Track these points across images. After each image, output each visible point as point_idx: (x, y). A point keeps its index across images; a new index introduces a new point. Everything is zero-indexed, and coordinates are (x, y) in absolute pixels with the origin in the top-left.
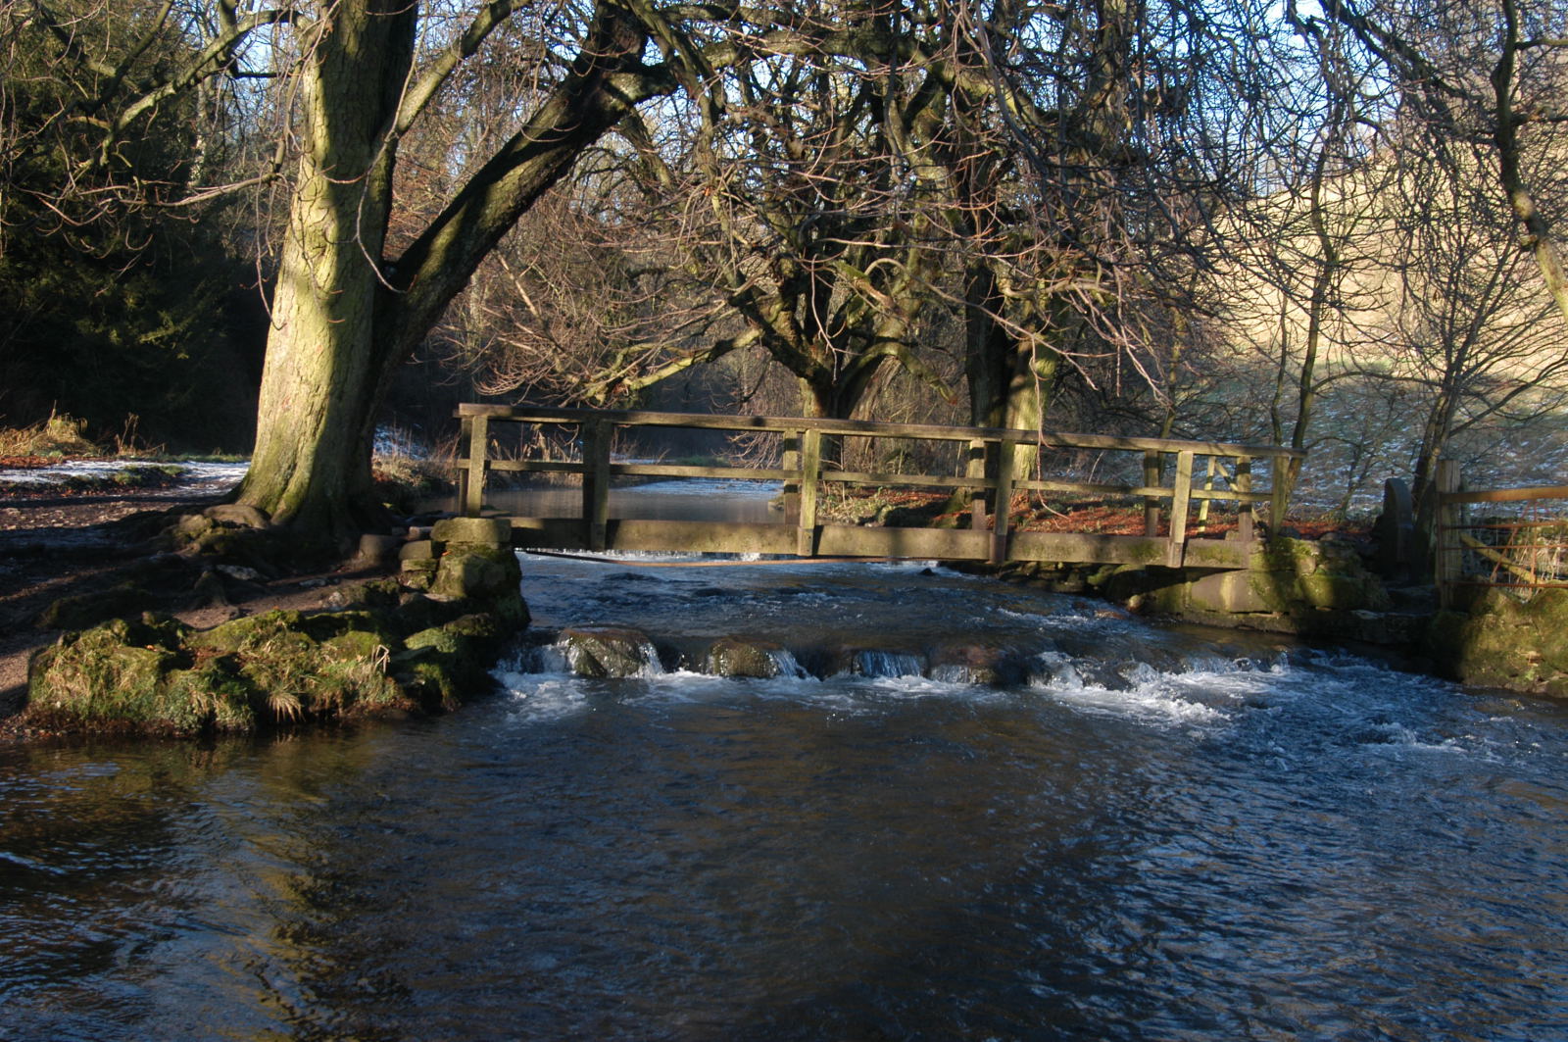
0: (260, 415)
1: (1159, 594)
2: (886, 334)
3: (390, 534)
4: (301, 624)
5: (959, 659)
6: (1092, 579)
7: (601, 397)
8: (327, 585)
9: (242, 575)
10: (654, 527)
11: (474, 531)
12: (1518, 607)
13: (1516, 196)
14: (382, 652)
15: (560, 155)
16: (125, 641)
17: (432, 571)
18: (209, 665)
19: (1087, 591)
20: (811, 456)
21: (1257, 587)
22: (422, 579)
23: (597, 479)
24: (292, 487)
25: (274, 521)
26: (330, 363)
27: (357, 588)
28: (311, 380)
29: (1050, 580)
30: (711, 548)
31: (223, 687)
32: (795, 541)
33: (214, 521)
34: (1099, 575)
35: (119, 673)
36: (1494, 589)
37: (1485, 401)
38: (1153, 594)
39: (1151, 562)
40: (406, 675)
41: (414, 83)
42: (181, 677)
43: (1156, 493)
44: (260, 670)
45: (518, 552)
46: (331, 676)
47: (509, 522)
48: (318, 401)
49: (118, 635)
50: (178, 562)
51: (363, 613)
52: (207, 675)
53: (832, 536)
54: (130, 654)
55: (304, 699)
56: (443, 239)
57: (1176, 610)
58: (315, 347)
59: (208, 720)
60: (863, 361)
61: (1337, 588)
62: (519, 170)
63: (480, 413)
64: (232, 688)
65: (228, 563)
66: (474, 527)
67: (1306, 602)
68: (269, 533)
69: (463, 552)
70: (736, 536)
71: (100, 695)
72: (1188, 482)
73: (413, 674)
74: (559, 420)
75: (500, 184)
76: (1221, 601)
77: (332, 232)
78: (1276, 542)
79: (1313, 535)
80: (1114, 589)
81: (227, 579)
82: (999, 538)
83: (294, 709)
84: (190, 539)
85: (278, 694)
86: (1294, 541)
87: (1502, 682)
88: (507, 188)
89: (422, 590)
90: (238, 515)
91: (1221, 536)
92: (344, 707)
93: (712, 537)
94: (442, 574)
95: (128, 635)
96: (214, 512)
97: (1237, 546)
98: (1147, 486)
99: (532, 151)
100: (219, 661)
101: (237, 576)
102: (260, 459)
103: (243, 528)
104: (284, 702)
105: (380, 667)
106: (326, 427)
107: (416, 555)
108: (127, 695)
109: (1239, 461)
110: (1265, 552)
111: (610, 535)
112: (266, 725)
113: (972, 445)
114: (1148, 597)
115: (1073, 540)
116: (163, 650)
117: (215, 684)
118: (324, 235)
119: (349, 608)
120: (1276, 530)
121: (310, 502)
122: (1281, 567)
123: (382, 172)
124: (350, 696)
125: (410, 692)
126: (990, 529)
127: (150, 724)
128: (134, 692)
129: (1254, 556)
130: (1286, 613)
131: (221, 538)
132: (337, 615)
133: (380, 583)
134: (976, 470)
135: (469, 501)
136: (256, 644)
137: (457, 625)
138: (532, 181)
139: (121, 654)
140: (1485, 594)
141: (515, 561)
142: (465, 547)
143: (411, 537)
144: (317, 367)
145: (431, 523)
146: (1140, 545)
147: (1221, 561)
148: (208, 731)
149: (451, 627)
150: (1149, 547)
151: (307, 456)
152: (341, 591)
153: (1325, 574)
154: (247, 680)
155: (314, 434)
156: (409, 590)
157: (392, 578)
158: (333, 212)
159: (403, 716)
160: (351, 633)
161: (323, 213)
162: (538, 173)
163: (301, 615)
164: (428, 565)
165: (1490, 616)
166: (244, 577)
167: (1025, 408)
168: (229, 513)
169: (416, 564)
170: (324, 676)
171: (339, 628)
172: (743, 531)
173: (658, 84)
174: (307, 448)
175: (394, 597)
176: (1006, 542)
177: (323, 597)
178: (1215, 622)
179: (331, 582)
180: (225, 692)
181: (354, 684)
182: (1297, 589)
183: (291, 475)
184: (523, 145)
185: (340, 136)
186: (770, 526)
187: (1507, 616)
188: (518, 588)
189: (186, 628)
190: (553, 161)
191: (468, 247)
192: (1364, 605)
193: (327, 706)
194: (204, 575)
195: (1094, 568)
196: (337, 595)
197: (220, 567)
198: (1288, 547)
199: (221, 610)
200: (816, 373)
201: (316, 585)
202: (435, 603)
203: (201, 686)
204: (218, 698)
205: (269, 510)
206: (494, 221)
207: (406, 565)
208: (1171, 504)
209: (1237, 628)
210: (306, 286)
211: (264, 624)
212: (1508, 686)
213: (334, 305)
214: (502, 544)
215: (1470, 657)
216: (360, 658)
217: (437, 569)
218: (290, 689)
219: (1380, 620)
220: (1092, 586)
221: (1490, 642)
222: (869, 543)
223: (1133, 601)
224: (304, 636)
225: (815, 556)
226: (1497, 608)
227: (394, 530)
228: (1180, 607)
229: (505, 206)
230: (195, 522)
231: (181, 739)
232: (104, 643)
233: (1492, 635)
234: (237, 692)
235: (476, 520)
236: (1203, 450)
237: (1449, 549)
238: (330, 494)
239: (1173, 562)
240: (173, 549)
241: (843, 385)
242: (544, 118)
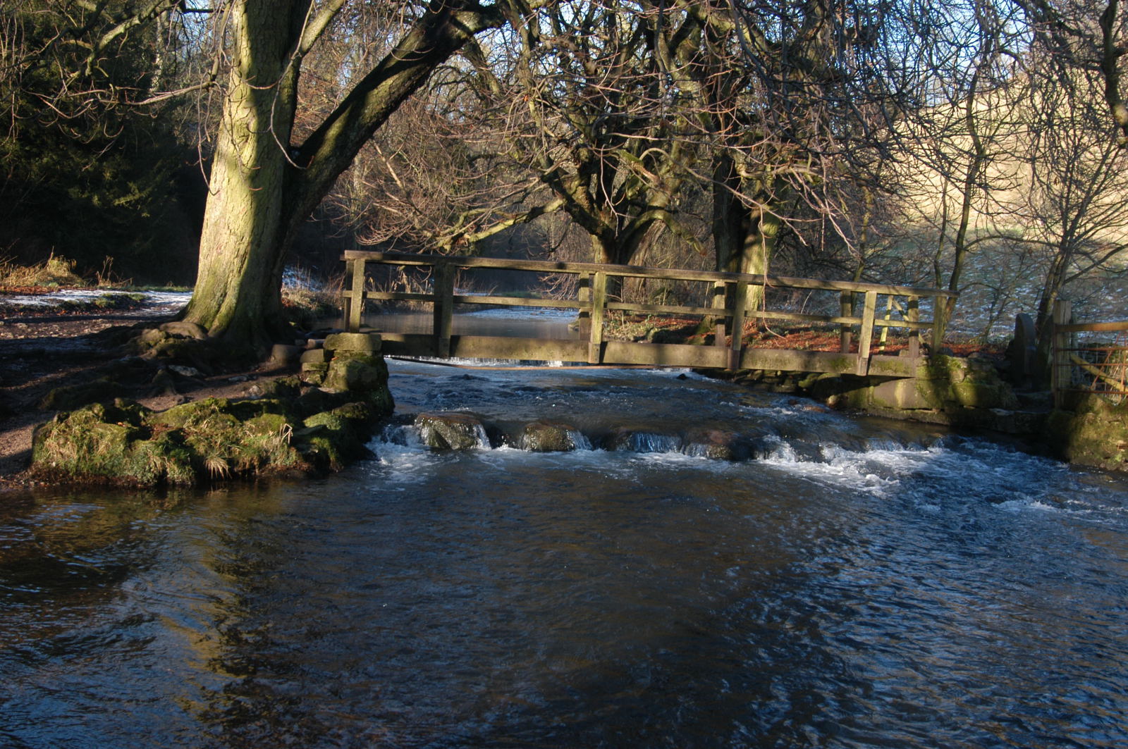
0: (201, 257)
1: (850, 395)
2: (655, 204)
3: (294, 344)
4: (229, 408)
5: (704, 439)
6: (802, 383)
7: (447, 247)
8: (248, 380)
9: (187, 373)
10: (485, 341)
11: (354, 342)
12: (1111, 408)
13: (1116, 108)
14: (287, 429)
15: (419, 71)
16: (102, 419)
17: (324, 371)
18: (163, 437)
19: (798, 393)
20: (599, 291)
21: (921, 391)
22: (317, 377)
23: (444, 306)
24: (223, 310)
25: (211, 334)
26: (252, 221)
27: (270, 383)
28: (238, 232)
29: (772, 384)
30: (526, 357)
31: (172, 453)
32: (587, 352)
33: (167, 333)
34: (807, 381)
35: (97, 442)
36: (1094, 395)
37: (1090, 258)
38: (846, 395)
39: (845, 371)
40: (304, 446)
41: (312, 18)
42: (142, 446)
43: (849, 321)
44: (199, 441)
45: (388, 358)
46: (250, 446)
47: (380, 336)
48: (243, 247)
49: (97, 415)
50: (140, 363)
51: (273, 401)
52: (161, 444)
53: (614, 350)
54: (105, 428)
55: (231, 462)
56: (333, 131)
57: (863, 407)
58: (241, 209)
59: (162, 477)
60: (638, 223)
61: (979, 393)
62: (390, 81)
63: (359, 257)
64: (179, 454)
65: (177, 364)
66: (355, 340)
67: (956, 402)
68: (207, 342)
69: (346, 358)
70: (544, 348)
71: (84, 458)
72: (873, 313)
73: (310, 445)
74: (417, 263)
75: (376, 91)
76: (895, 400)
77: (253, 126)
78: (936, 359)
79: (963, 354)
80: (817, 391)
81: (176, 376)
82: (734, 353)
83: (224, 469)
84: (149, 346)
85: (212, 458)
86: (949, 358)
87: (1099, 463)
88: (380, 94)
89: (317, 385)
90: (184, 330)
91: (896, 353)
92: (260, 468)
93: (527, 349)
94: (331, 373)
95: (104, 414)
96: (167, 327)
97: (908, 360)
98: (842, 316)
99: (399, 67)
100: (170, 434)
101: (183, 373)
102: (200, 290)
103: (188, 339)
104: (216, 464)
105: (285, 440)
106: (248, 267)
107: (312, 359)
108: (104, 458)
109: (910, 299)
110: (928, 366)
111: (453, 347)
112: (203, 480)
113: (716, 285)
114: (842, 397)
115: (788, 355)
116: (130, 425)
117: (167, 451)
118: (248, 128)
119: (263, 397)
120: (936, 350)
121: (237, 320)
122: (939, 377)
123: (290, 82)
124: (264, 461)
125: (307, 458)
126: (728, 346)
127: (120, 479)
128: (108, 456)
129: (919, 368)
130: (942, 410)
131: (172, 346)
132: (255, 402)
133: (287, 379)
134: (719, 303)
135: (351, 321)
136: (197, 422)
137: (342, 410)
138: (398, 89)
139: (100, 428)
140: (1087, 398)
141: (384, 365)
142: (348, 354)
143: (309, 346)
144: (242, 223)
145: (324, 337)
146: (837, 359)
147: (895, 371)
148: (161, 484)
149: (338, 411)
150: (844, 360)
151: (234, 288)
152: (258, 385)
153: (971, 382)
154: (190, 448)
155: (240, 272)
156: (307, 385)
157: (295, 376)
158: (254, 110)
159: (301, 476)
160: (265, 415)
161: (247, 111)
162: (403, 84)
163: (229, 402)
164: (321, 367)
165: (1090, 415)
166: (188, 374)
167: (755, 258)
168: (177, 328)
169: (312, 366)
170: (245, 446)
171: (257, 412)
172: (549, 345)
173: (491, 19)
174: (234, 282)
175: (296, 390)
176: (740, 355)
177: (245, 389)
178: (890, 416)
179: (251, 378)
180: (174, 456)
181: (267, 451)
182: (951, 393)
183: (223, 301)
184: (392, 63)
185: (259, 55)
186: (569, 342)
187: (1103, 415)
188: (386, 384)
189: (146, 411)
190: (414, 74)
191: (352, 137)
192: (999, 405)
193: (247, 466)
194: (160, 372)
195: (803, 375)
196: (255, 387)
197: (171, 367)
198: (944, 362)
199: (172, 397)
200: (604, 232)
201: (240, 381)
202: (326, 394)
203: (156, 452)
204: (169, 460)
205: (207, 326)
206: (371, 118)
207: (305, 367)
208: (860, 330)
209: (906, 420)
210: (234, 164)
211: (202, 407)
212: (1102, 466)
213: (254, 178)
214: (375, 353)
215: (1075, 444)
216: (271, 433)
217: (328, 370)
218: (221, 455)
219: (1010, 416)
220: (801, 388)
221: (1090, 433)
222: (641, 355)
223: (831, 400)
224: (231, 417)
225: (601, 363)
226: (1096, 409)
227: (297, 341)
228: (865, 404)
229: (379, 107)
230: (153, 334)
231: (142, 490)
232: (87, 421)
233: (1092, 428)
234: (183, 457)
235: (356, 335)
236: (884, 290)
237: (1062, 365)
238: (251, 314)
239: (861, 372)
240: (137, 354)
241: (624, 240)
242: (407, 44)
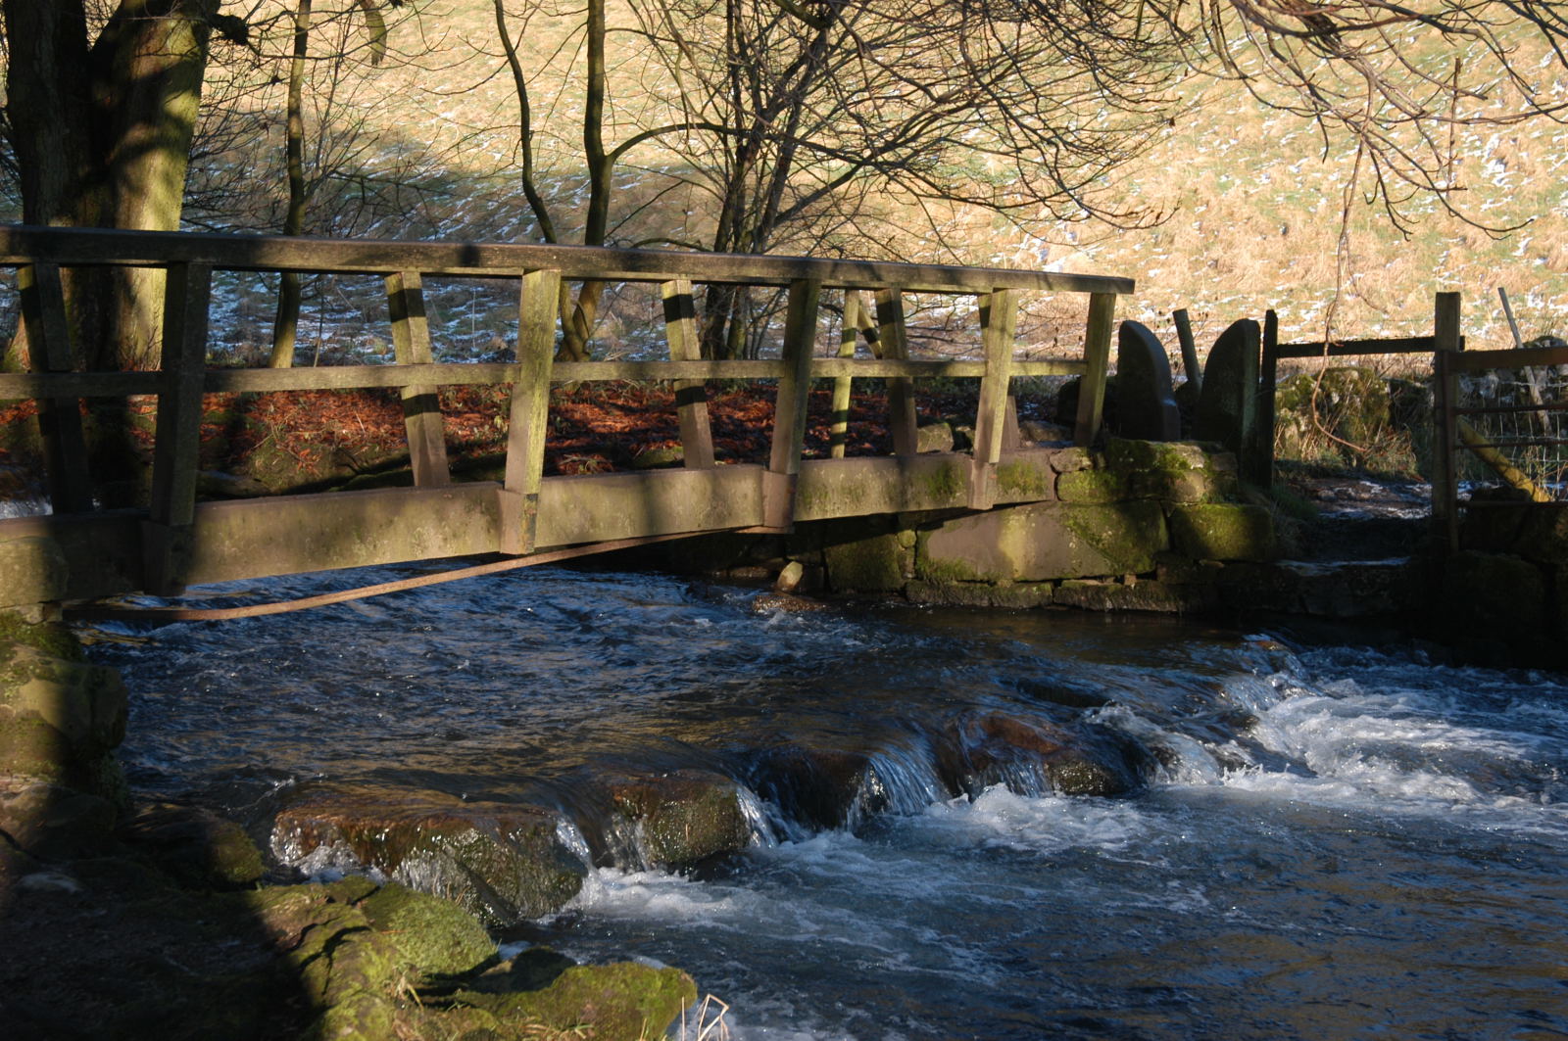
1: (834, 556)
32: (495, 522)
39: (952, 502)
53: (548, 504)
70: (400, 525)
76: (1002, 561)
82: (789, 482)
86: (1152, 445)
93: (362, 530)
97: (1039, 460)
110: (1097, 468)
115: (861, 472)
122: (1133, 495)
129: (1073, 479)
130: (1151, 577)
150: (948, 473)
153: (1214, 501)
172: (410, 510)
178: (987, 603)
182: (1163, 532)
198: (1146, 459)
222: (602, 513)
223: (791, 574)
228: (895, 578)
239: (984, 500)
